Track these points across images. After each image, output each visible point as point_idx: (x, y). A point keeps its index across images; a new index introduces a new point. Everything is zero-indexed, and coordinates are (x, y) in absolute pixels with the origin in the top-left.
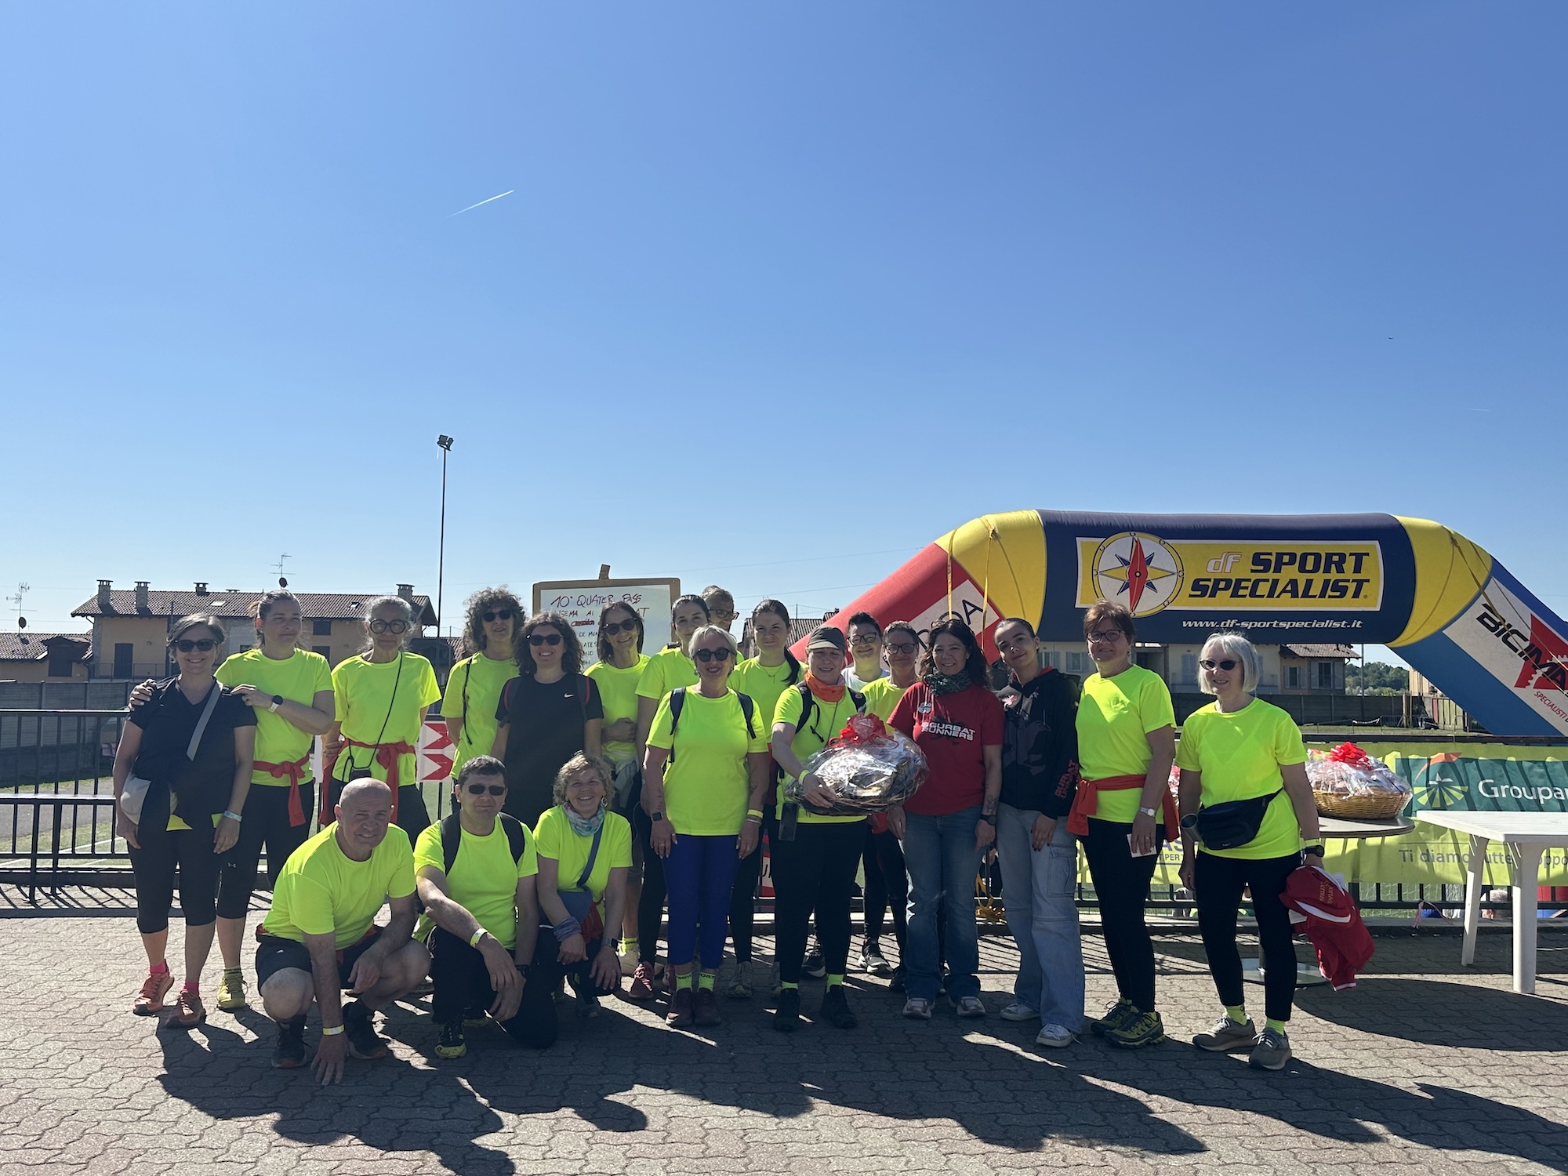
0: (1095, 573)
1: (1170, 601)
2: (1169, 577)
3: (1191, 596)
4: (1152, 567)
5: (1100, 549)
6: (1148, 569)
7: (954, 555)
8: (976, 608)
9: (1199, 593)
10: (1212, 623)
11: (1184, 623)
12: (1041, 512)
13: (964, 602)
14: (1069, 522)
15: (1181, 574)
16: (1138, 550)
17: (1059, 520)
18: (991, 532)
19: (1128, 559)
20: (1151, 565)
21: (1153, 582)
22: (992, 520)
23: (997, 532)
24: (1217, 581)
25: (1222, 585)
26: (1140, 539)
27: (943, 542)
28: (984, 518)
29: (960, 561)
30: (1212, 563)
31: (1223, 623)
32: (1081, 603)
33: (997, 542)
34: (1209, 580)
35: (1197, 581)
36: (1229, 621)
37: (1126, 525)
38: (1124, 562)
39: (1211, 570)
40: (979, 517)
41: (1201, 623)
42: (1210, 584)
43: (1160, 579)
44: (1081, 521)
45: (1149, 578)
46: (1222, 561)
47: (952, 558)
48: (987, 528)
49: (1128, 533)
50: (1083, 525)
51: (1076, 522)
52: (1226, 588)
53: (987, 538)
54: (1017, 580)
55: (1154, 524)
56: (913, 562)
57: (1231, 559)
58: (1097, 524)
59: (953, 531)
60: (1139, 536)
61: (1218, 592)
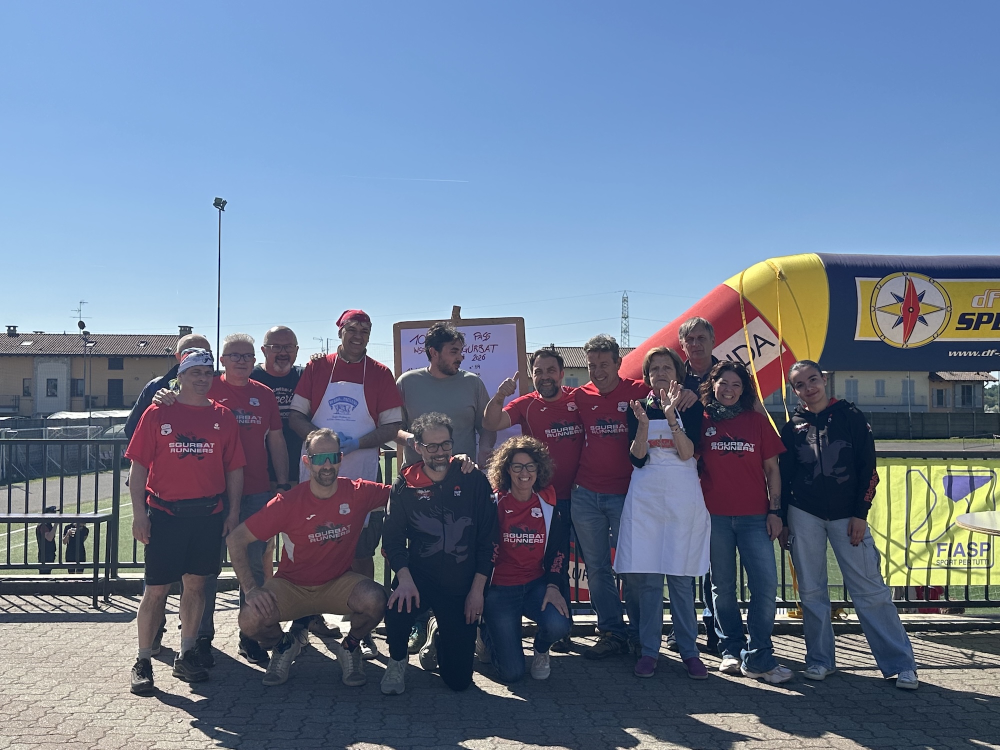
0: (873, 309)
1: (939, 332)
2: (939, 312)
3: (957, 329)
4: (923, 303)
5: (877, 288)
6: (920, 305)
7: (745, 295)
8: (766, 342)
9: (965, 326)
10: (975, 352)
11: (950, 352)
12: (821, 255)
13: (755, 336)
14: (848, 263)
15: (949, 309)
16: (911, 288)
17: (839, 262)
18: (778, 274)
19: (902, 296)
20: (922, 301)
21: (924, 317)
22: (778, 263)
23: (783, 273)
24: (981, 316)
25: (985, 318)
26: (912, 278)
27: (733, 283)
28: (768, 261)
29: (751, 300)
30: (977, 298)
31: (984, 353)
32: (860, 336)
33: (784, 282)
34: (974, 314)
35: (963, 315)
36: (989, 351)
37: (898, 266)
38: (899, 299)
39: (975, 306)
40: (764, 261)
41: (965, 352)
42: (975, 318)
43: (931, 314)
44: (859, 263)
45: (921, 313)
46: (985, 297)
47: (743, 298)
48: (774, 270)
49: (901, 273)
50: (861, 267)
51: (854, 263)
52: (988, 322)
53: (775, 279)
54: (803, 317)
55: (923, 265)
56: (705, 301)
57: (992, 295)
58: (873, 266)
59: (741, 273)
60: (912, 276)
61: (981, 325)
